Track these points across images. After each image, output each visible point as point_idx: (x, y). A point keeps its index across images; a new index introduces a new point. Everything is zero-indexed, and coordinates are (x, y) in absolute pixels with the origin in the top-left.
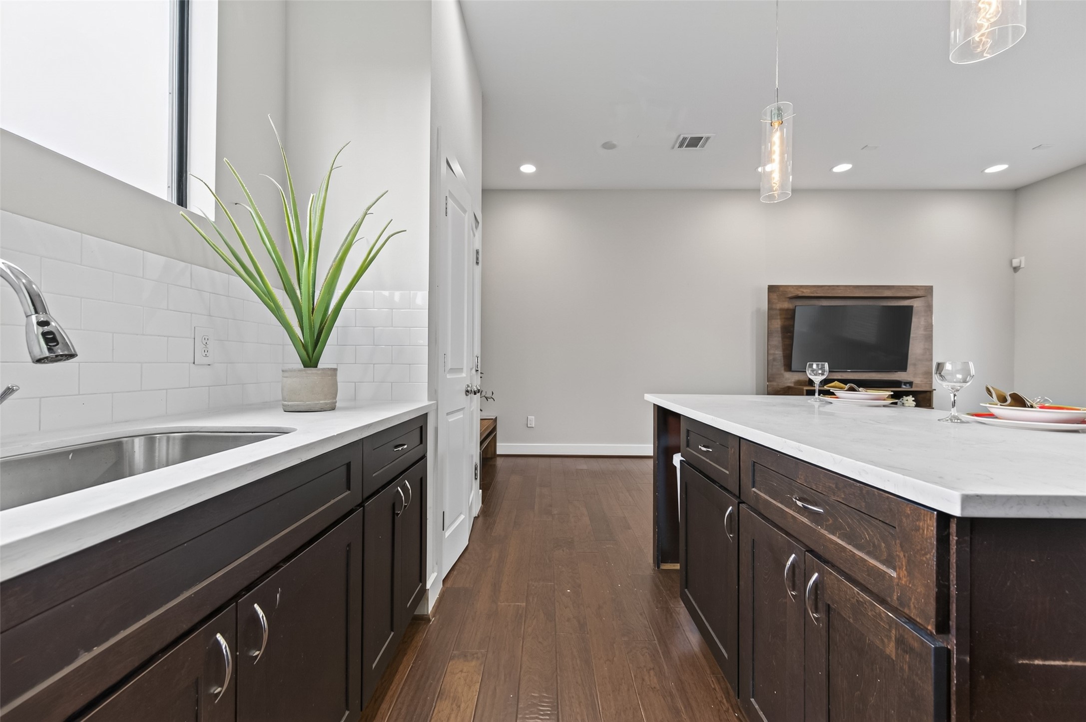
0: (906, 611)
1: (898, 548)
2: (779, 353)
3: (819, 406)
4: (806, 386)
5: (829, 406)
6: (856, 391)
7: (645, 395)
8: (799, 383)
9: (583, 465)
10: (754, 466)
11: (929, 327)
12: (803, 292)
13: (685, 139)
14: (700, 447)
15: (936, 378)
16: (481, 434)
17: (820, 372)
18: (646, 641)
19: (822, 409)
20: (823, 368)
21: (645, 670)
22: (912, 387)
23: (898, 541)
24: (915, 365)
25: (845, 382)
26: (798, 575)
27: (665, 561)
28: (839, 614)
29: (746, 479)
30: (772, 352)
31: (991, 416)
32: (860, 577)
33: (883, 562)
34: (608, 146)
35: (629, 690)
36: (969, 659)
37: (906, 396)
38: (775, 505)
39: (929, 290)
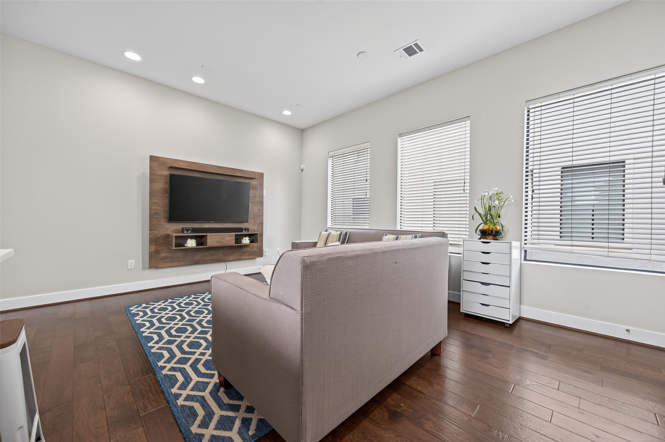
11: (261, 197)
24: (253, 219)
30: (153, 207)
37: (245, 237)
39: (261, 175)
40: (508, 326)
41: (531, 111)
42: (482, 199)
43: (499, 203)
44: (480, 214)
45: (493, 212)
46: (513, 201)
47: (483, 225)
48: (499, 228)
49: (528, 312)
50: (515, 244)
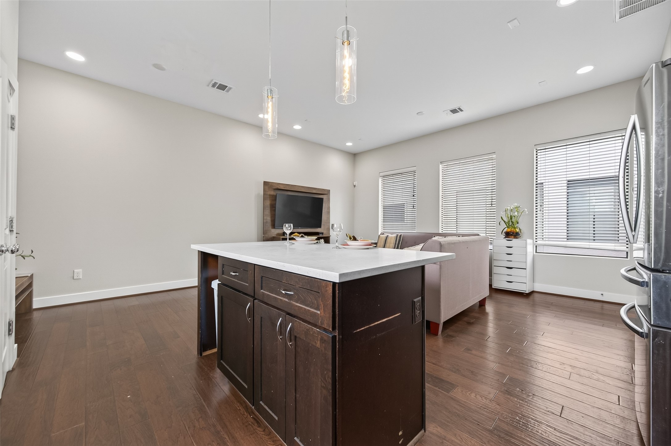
0: (323, 326)
1: (320, 301)
2: (269, 219)
3: (289, 246)
4: (281, 236)
5: (293, 245)
6: (304, 237)
7: (191, 245)
8: (279, 234)
9: (134, 302)
10: (262, 278)
11: (329, 208)
12: (280, 187)
13: (215, 83)
14: (231, 273)
15: (331, 230)
16: (16, 290)
17: (289, 228)
18: (195, 403)
19: (290, 247)
20: (290, 226)
21: (195, 420)
22: (323, 235)
23: (320, 299)
24: (324, 225)
25: (299, 233)
26: (283, 326)
27: (205, 350)
28: (300, 338)
29: (257, 286)
30: (265, 218)
31: (348, 245)
32: (308, 318)
33: (315, 309)
34: (158, 67)
35: (185, 438)
36: (341, 337)
37: (321, 239)
38: (272, 296)
39: (329, 191)
40: (526, 294)
41: (538, 151)
42: (506, 211)
43: (518, 214)
44: (505, 222)
45: (513, 220)
46: (527, 213)
47: (507, 228)
48: (518, 230)
49: (538, 287)
50: (529, 241)
